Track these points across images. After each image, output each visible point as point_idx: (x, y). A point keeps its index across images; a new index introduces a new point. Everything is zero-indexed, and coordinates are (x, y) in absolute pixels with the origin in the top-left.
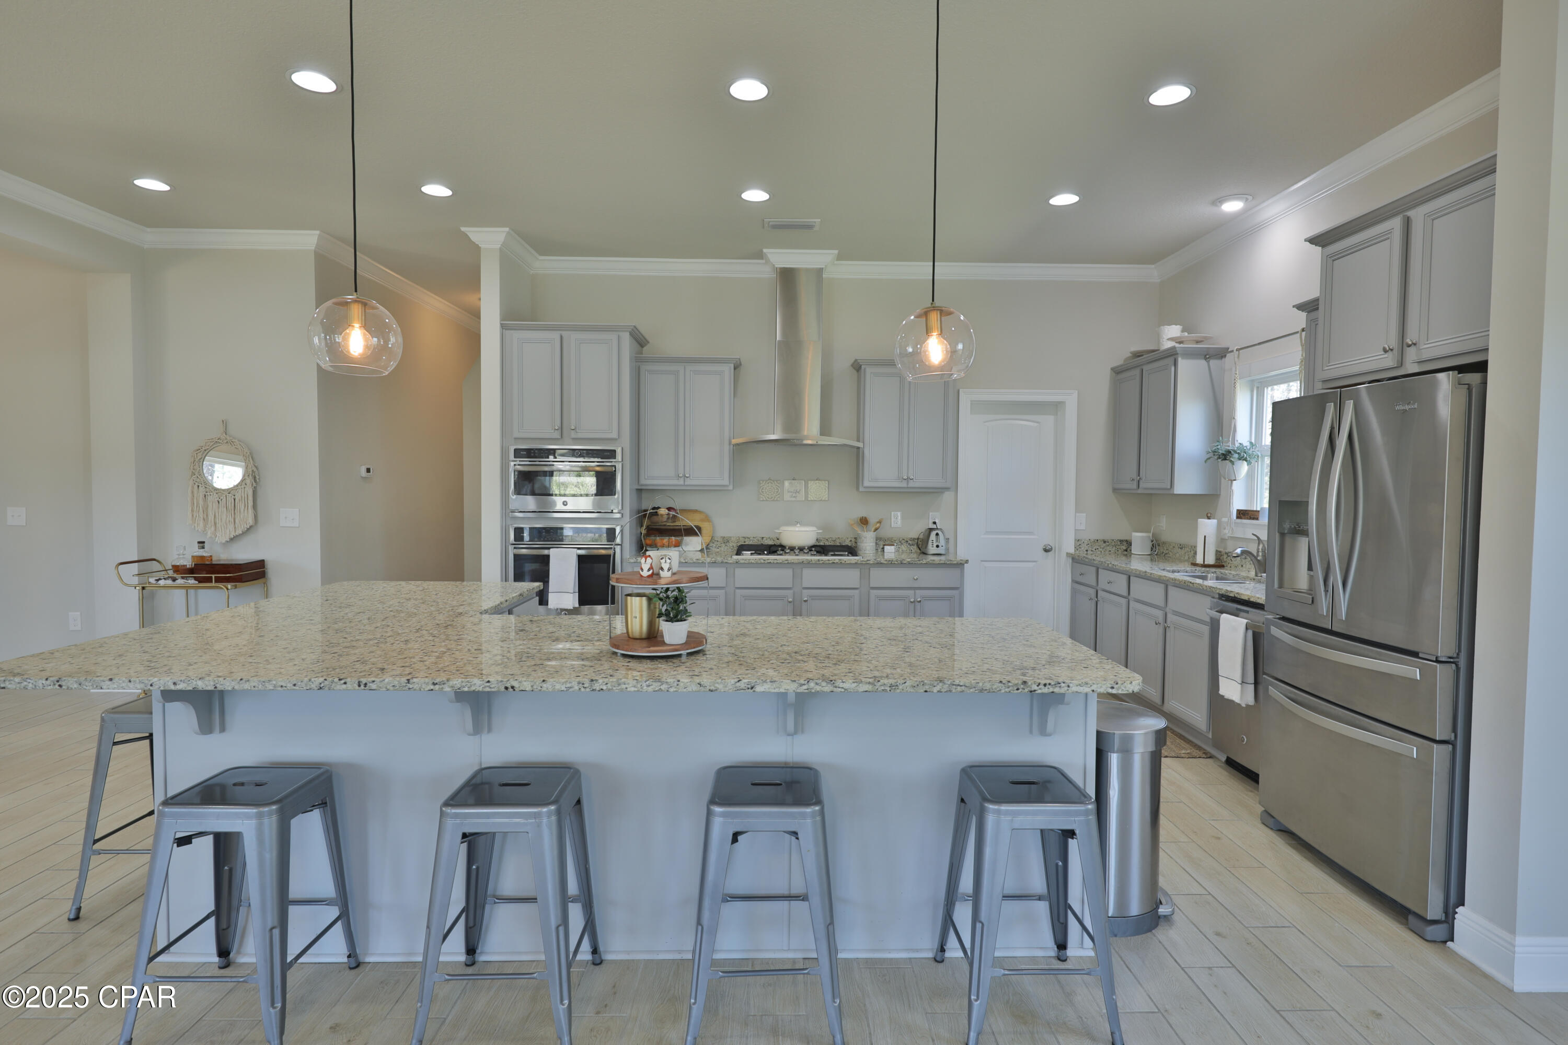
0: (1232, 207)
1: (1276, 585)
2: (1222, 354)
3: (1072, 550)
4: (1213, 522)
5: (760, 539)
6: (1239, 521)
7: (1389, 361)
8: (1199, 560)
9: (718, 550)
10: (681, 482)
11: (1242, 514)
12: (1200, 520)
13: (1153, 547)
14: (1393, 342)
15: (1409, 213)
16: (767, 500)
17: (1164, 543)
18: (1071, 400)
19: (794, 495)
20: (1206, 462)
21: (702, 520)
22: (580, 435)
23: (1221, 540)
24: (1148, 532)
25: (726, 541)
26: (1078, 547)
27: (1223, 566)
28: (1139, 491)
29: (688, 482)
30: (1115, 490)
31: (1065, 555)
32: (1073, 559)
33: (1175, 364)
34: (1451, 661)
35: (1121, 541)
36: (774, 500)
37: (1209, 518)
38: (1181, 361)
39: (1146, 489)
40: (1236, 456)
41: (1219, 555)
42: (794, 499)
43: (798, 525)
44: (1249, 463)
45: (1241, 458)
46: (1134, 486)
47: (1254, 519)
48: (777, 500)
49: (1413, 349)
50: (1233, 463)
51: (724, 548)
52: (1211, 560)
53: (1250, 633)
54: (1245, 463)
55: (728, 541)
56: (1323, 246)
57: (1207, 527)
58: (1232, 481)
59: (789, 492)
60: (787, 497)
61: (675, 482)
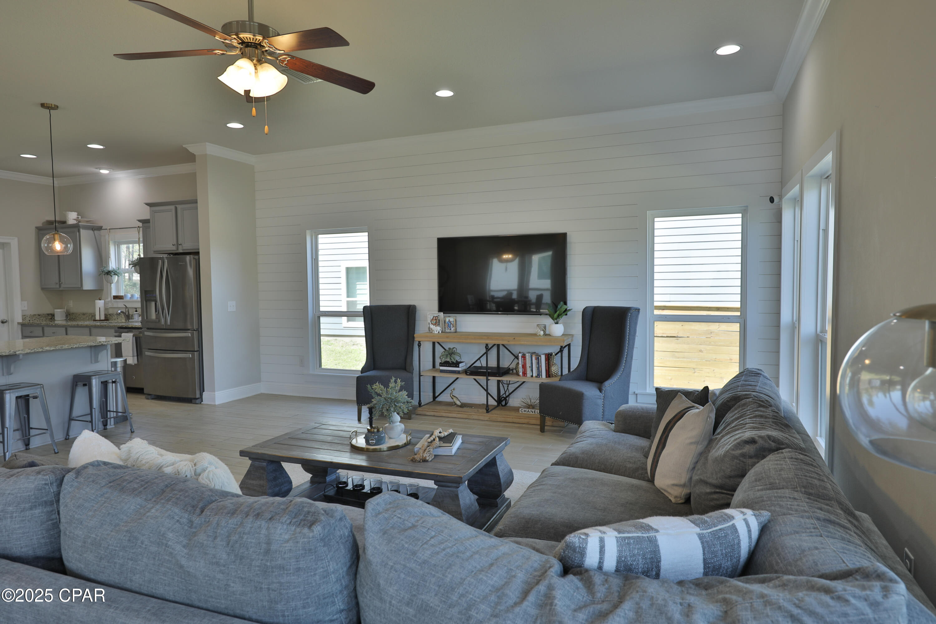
0: (104, 172)
1: (145, 318)
2: (100, 228)
3: (20, 321)
4: (102, 301)
6: (115, 300)
7: (174, 248)
8: (97, 318)
11: (116, 297)
12: (96, 301)
13: (67, 316)
14: (175, 243)
15: (177, 206)
17: (73, 313)
18: (14, 242)
20: (99, 275)
23: (106, 309)
24: (65, 309)
26: (24, 319)
27: (108, 320)
28: (61, 289)
30: (43, 289)
31: (16, 323)
32: (21, 325)
33: (79, 231)
34: (197, 330)
35: (49, 314)
37: (100, 300)
38: (82, 231)
39: (64, 288)
40: (113, 273)
41: (106, 315)
44: (118, 276)
45: (115, 274)
47: (121, 299)
49: (181, 246)
50: (111, 276)
52: (103, 318)
53: (134, 338)
54: (117, 276)
56: (150, 207)
57: (100, 304)
58: (111, 284)
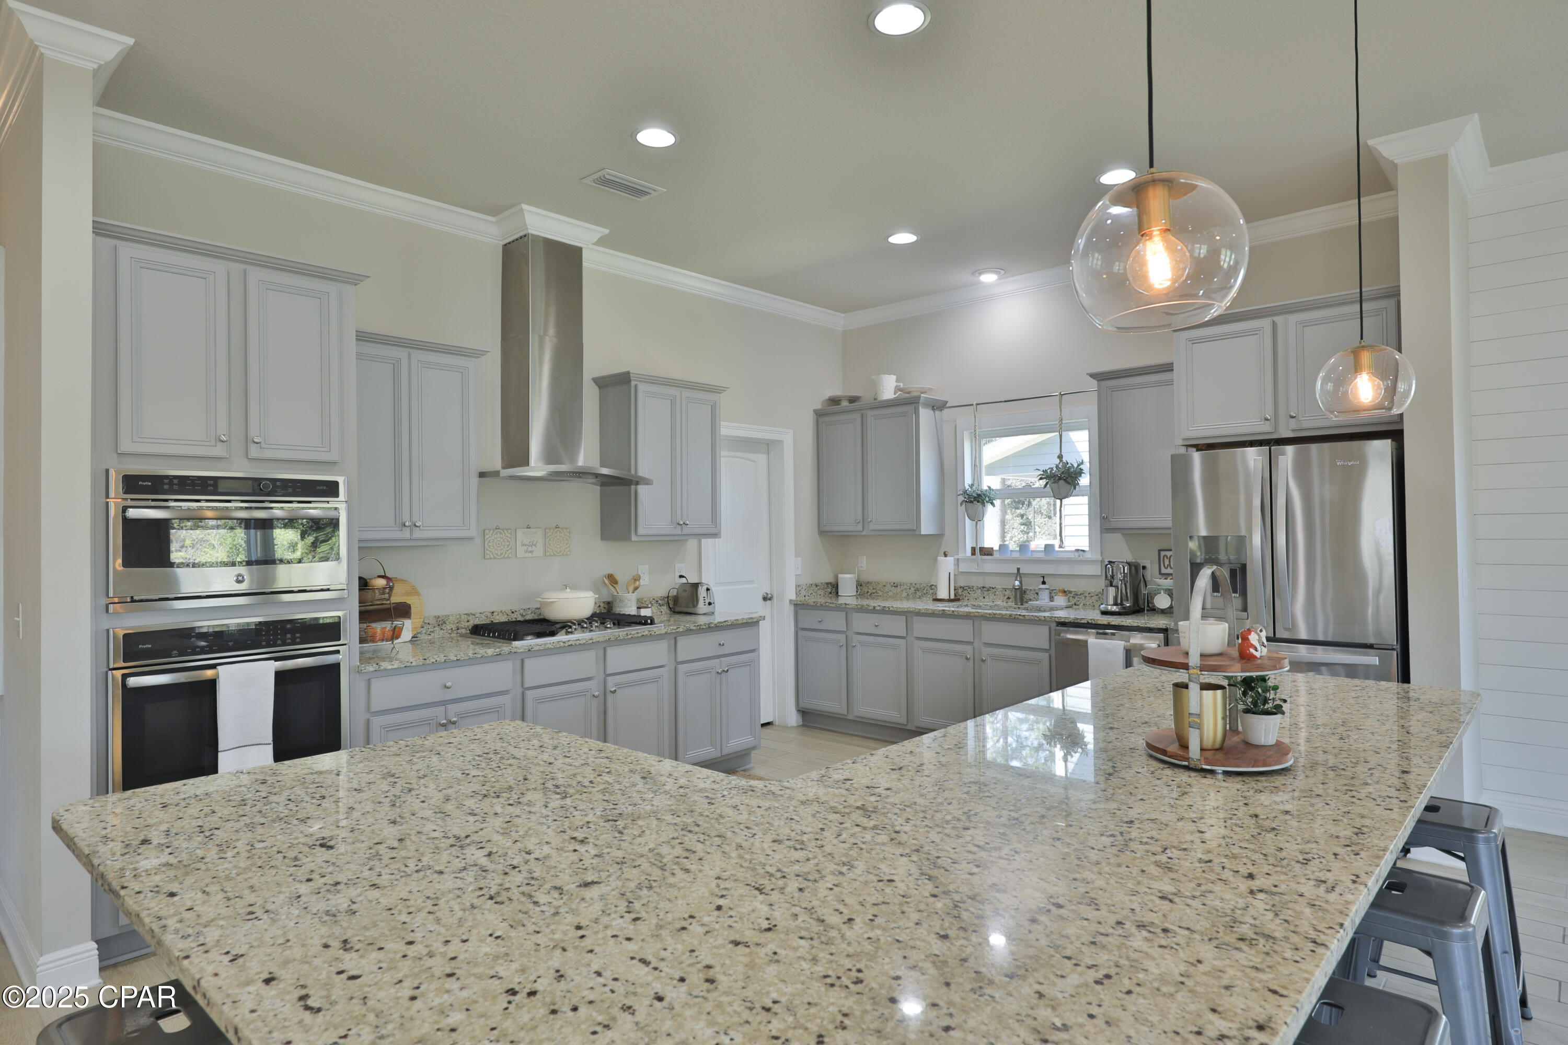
0: (988, 278)
3: (793, 597)
4: (951, 559)
5: (489, 614)
6: (977, 557)
9: (430, 637)
10: (406, 534)
11: (977, 551)
14: (1270, 412)
16: (495, 558)
18: (788, 439)
19: (530, 549)
21: (408, 594)
22: (268, 454)
23: (958, 577)
24: (854, 573)
25: (441, 622)
26: (798, 593)
27: (961, 600)
28: (862, 533)
29: (417, 534)
30: (822, 533)
31: (788, 602)
32: (796, 605)
33: (913, 412)
35: (827, 584)
36: (503, 558)
37: (946, 556)
38: (921, 410)
39: (873, 530)
40: (988, 498)
41: (957, 590)
42: (530, 555)
43: (568, 590)
46: (860, 527)
47: (991, 555)
48: (508, 557)
51: (438, 633)
55: (445, 622)
57: (946, 564)
58: (975, 521)
59: (523, 545)
60: (521, 551)
61: (398, 535)
